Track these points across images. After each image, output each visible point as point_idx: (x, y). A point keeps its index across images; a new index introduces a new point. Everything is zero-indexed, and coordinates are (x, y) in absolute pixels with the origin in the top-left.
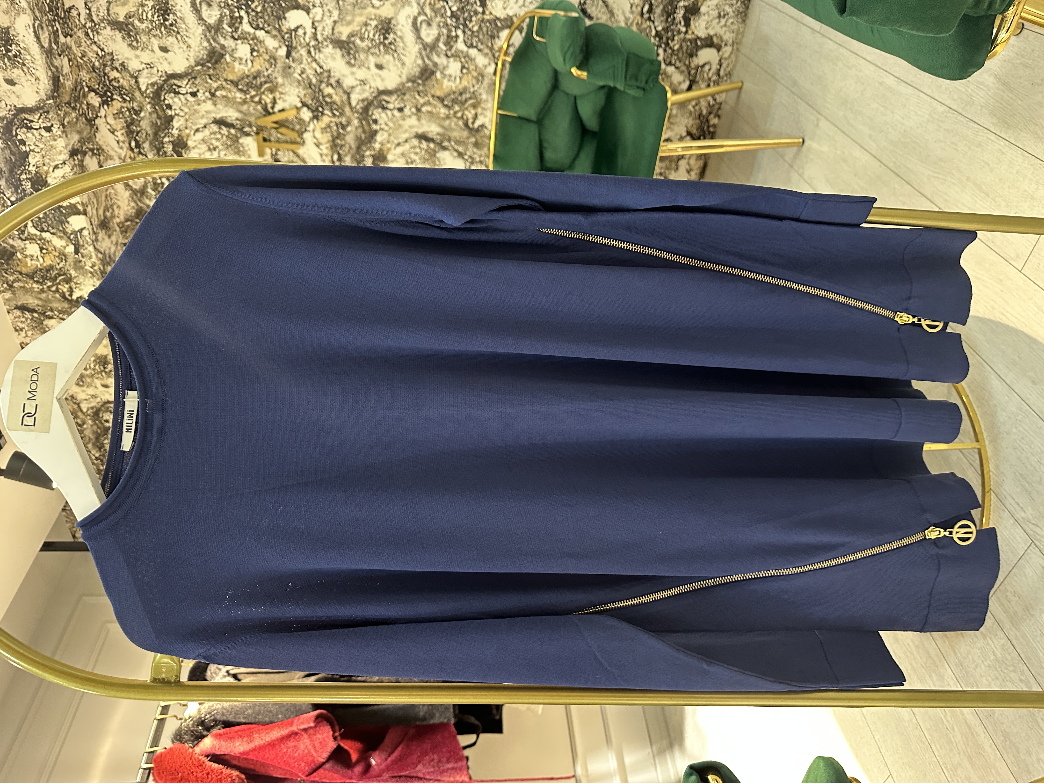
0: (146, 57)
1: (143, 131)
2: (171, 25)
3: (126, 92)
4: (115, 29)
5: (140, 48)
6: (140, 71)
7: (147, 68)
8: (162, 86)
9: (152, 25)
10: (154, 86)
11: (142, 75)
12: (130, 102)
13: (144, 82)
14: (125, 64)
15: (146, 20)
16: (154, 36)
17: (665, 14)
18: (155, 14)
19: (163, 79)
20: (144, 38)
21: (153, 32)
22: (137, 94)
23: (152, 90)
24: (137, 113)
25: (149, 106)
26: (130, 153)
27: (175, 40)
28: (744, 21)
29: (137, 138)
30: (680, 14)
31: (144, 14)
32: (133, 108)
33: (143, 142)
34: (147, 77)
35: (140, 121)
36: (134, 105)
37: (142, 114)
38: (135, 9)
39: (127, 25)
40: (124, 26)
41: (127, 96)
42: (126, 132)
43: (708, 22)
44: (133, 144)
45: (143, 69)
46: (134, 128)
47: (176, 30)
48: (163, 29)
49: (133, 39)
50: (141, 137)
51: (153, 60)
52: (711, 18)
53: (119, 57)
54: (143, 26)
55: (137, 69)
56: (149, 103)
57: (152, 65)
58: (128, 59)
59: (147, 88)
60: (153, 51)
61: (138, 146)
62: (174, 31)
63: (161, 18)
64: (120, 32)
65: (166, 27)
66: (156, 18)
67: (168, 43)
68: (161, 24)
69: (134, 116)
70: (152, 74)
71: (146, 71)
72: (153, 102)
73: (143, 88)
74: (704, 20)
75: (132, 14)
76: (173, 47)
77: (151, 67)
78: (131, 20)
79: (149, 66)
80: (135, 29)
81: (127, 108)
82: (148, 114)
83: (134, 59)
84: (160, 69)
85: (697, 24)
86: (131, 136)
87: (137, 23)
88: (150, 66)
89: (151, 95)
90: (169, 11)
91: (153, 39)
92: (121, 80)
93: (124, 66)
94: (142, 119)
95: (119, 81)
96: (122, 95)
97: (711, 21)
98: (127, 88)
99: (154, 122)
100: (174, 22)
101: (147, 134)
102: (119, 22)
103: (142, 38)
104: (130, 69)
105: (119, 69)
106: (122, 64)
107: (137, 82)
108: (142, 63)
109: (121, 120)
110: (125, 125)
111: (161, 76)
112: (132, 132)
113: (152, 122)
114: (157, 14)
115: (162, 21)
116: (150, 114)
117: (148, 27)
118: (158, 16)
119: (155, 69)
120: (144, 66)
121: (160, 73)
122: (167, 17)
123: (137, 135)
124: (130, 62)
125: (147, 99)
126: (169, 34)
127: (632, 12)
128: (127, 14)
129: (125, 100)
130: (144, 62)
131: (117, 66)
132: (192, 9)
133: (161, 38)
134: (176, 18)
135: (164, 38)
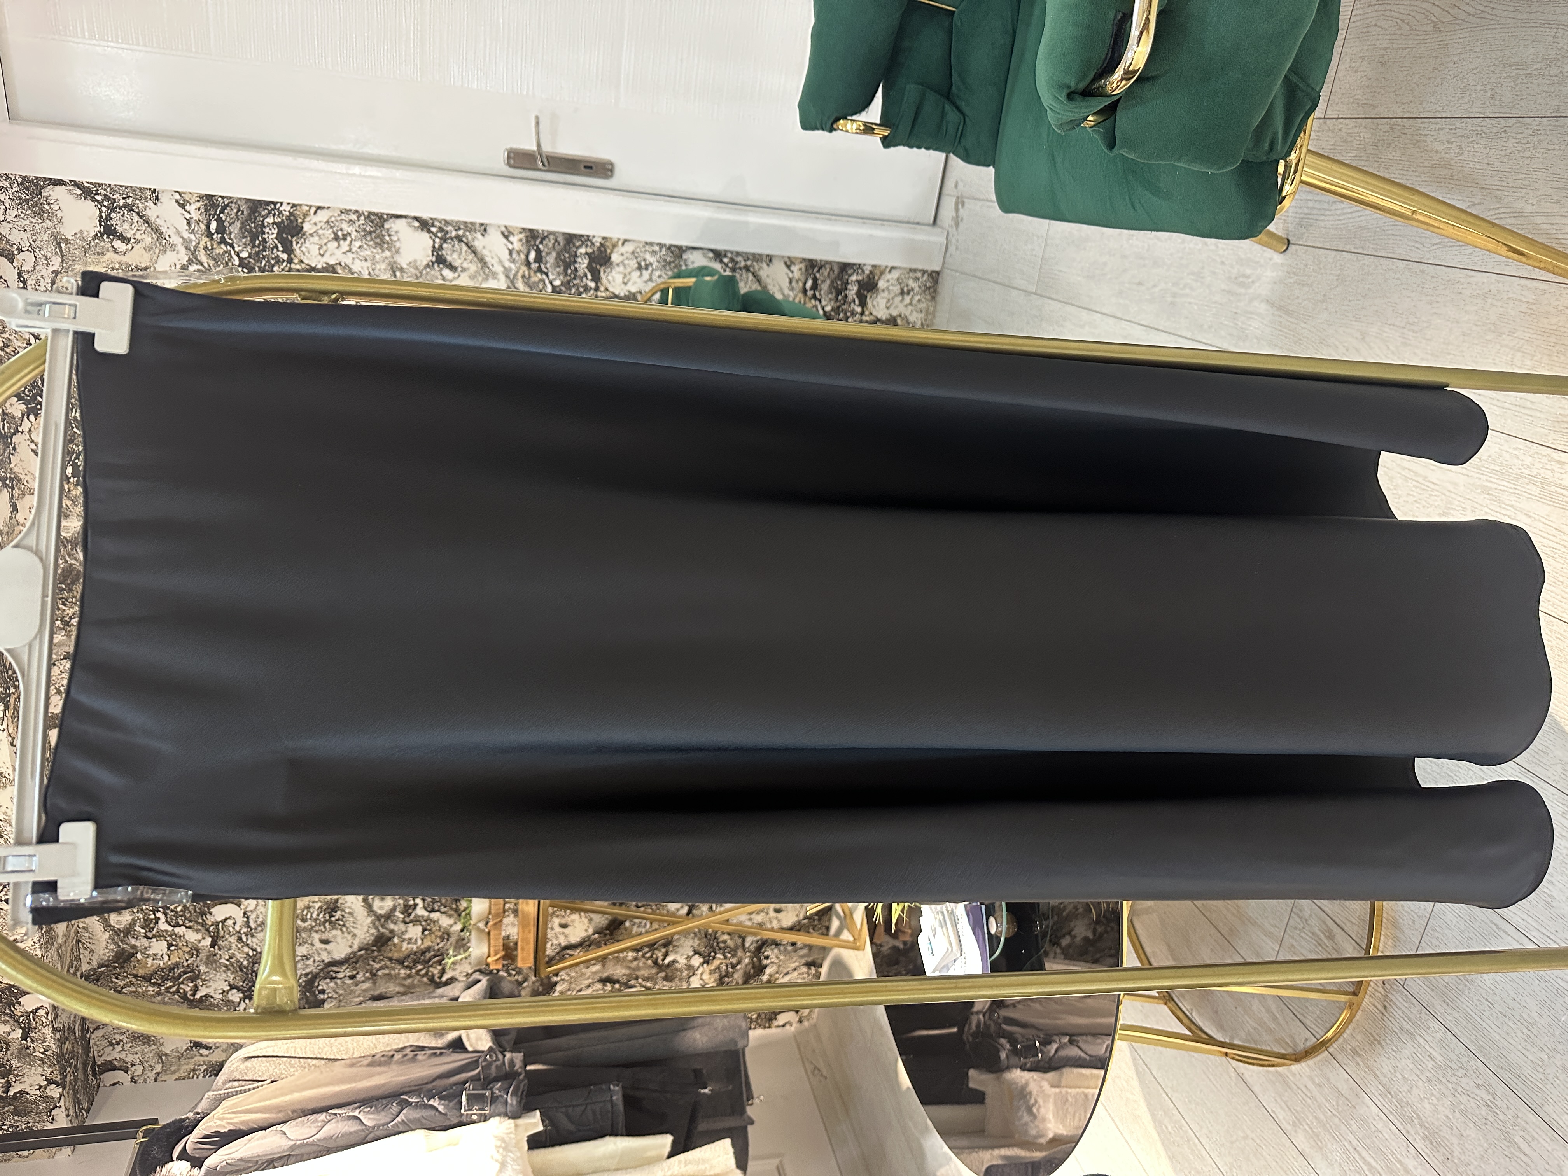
17: (833, 290)
28: (933, 298)
30: (852, 291)
43: (889, 300)
52: (892, 295)
74: (883, 298)
85: (875, 303)
97: (893, 298)
127: (792, 289)
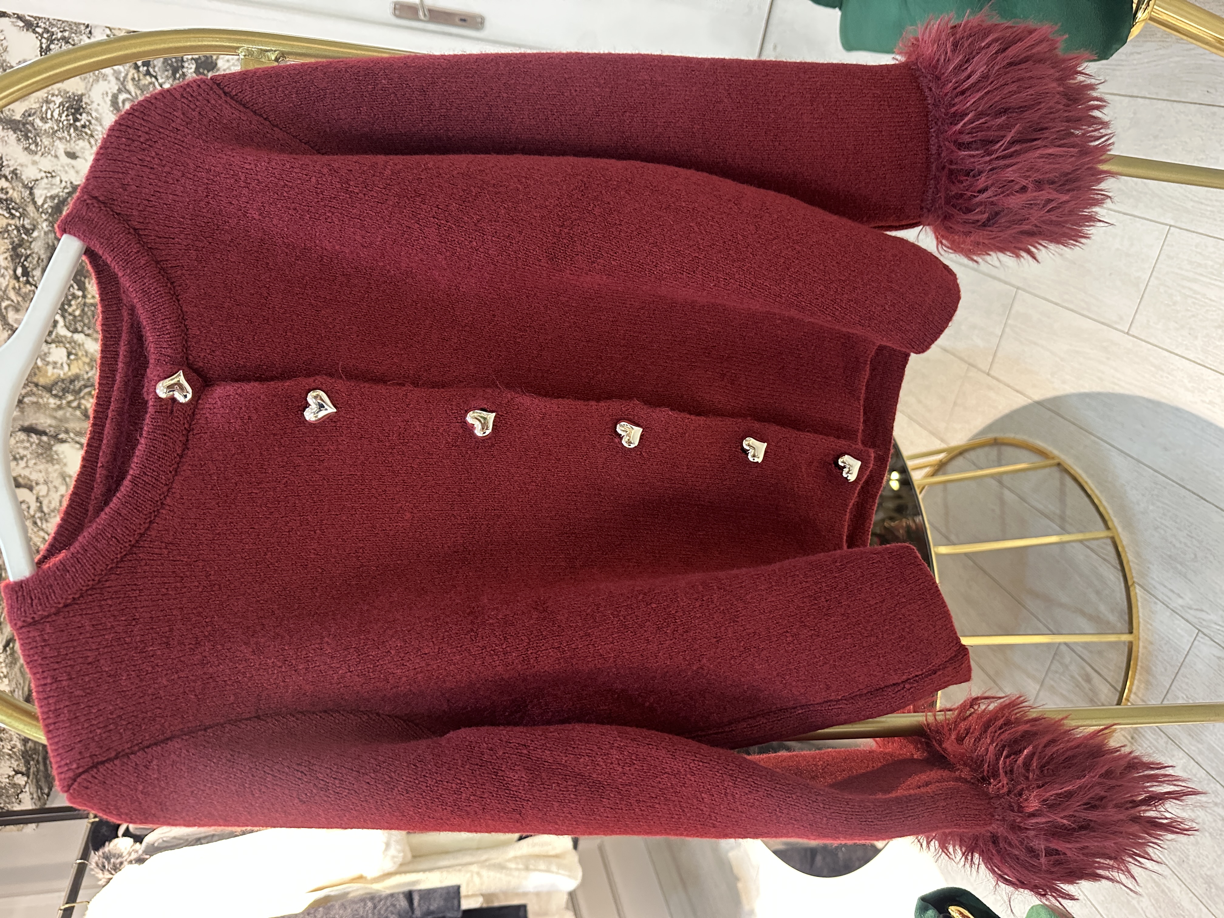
0: (46, 163)
1: (34, 255)
2: (84, 126)
3: (16, 206)
4: (8, 129)
5: (40, 153)
6: (37, 180)
7: (47, 177)
8: (65, 200)
9: (58, 126)
10: (54, 199)
11: (40, 186)
12: (19, 218)
13: (40, 195)
14: (18, 172)
15: (51, 119)
16: (60, 139)
18: (63, 112)
19: (66, 191)
20: (46, 141)
21: (59, 134)
22: (31, 209)
23: (51, 204)
24: (28, 232)
25: (45, 224)
26: (13, 282)
27: (87, 144)
29: (25, 263)
31: (49, 112)
32: (23, 226)
33: (33, 269)
34: (46, 188)
35: (31, 242)
36: (25, 222)
37: (35, 234)
38: (37, 105)
39: (24, 125)
40: (21, 126)
41: (17, 211)
42: (11, 256)
44: (19, 271)
45: (42, 178)
46: (23, 251)
47: (89, 132)
48: (72, 130)
49: (31, 141)
50: (30, 263)
51: (55, 168)
53: (11, 163)
54: (47, 126)
55: (33, 178)
56: (46, 220)
57: (54, 174)
58: (22, 166)
59: (45, 202)
60: (56, 156)
61: (26, 273)
62: (86, 133)
63: (71, 117)
64: (15, 133)
65: (76, 129)
66: (64, 118)
67: (77, 148)
68: (71, 125)
69: (23, 236)
70: (52, 185)
71: (45, 180)
72: (51, 219)
73: (40, 202)
75: (33, 111)
76: (83, 153)
77: (52, 177)
78: (31, 119)
79: (49, 175)
80: (35, 129)
81: (16, 226)
82: (42, 233)
83: (30, 165)
84: (64, 179)
86: (18, 261)
87: (38, 122)
88: (51, 175)
89: (50, 211)
90: (81, 110)
91: (57, 143)
92: (11, 192)
93: (16, 175)
94: (35, 239)
95: (7, 193)
96: (10, 209)
98: (18, 201)
99: (51, 244)
100: (87, 123)
101: (39, 259)
102: (15, 120)
103: (44, 140)
104: (23, 177)
105: (9, 177)
106: (14, 172)
107: (31, 194)
108: (41, 170)
109: (6, 241)
110: (10, 247)
111: (65, 188)
112: (19, 256)
113: (48, 244)
114: (66, 113)
115: (72, 122)
116: (46, 233)
117: (52, 128)
118: (67, 115)
119: (58, 179)
120: (43, 174)
121: (64, 184)
122: (78, 116)
123: (25, 260)
124: (24, 168)
125: (43, 215)
126: (80, 137)
128: (26, 111)
129: (13, 216)
130: (44, 169)
131: (7, 174)
132: (111, 109)
133: (69, 141)
134: (90, 118)
135: (72, 142)
